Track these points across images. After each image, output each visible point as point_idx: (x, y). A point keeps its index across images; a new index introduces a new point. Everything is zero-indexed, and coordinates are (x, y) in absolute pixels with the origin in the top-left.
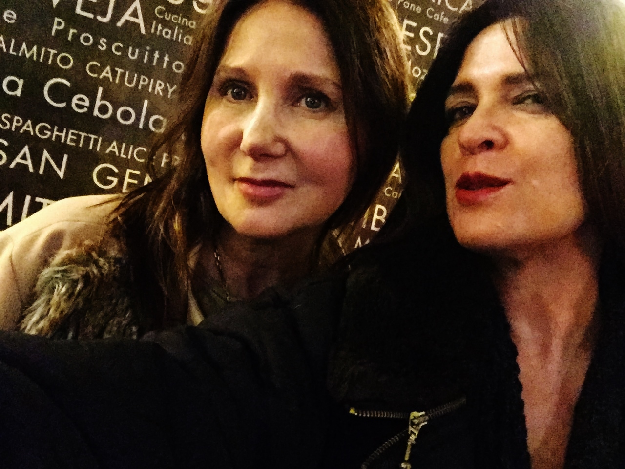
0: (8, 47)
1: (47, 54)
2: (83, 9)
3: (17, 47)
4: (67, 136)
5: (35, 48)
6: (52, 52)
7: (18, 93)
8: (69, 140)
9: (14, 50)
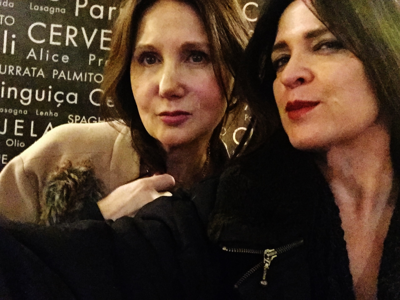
0: (67, 77)
1: (88, 76)
2: (104, 46)
5: (81, 74)
6: (91, 74)
7: (76, 102)
9: (70, 77)
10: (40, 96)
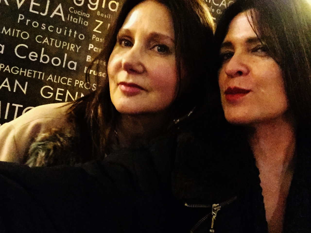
1: (16, 32)
2: (33, 9)
3: (1, 30)
4: (27, 73)
5: (10, 30)
6: (19, 31)
7: (2, 52)
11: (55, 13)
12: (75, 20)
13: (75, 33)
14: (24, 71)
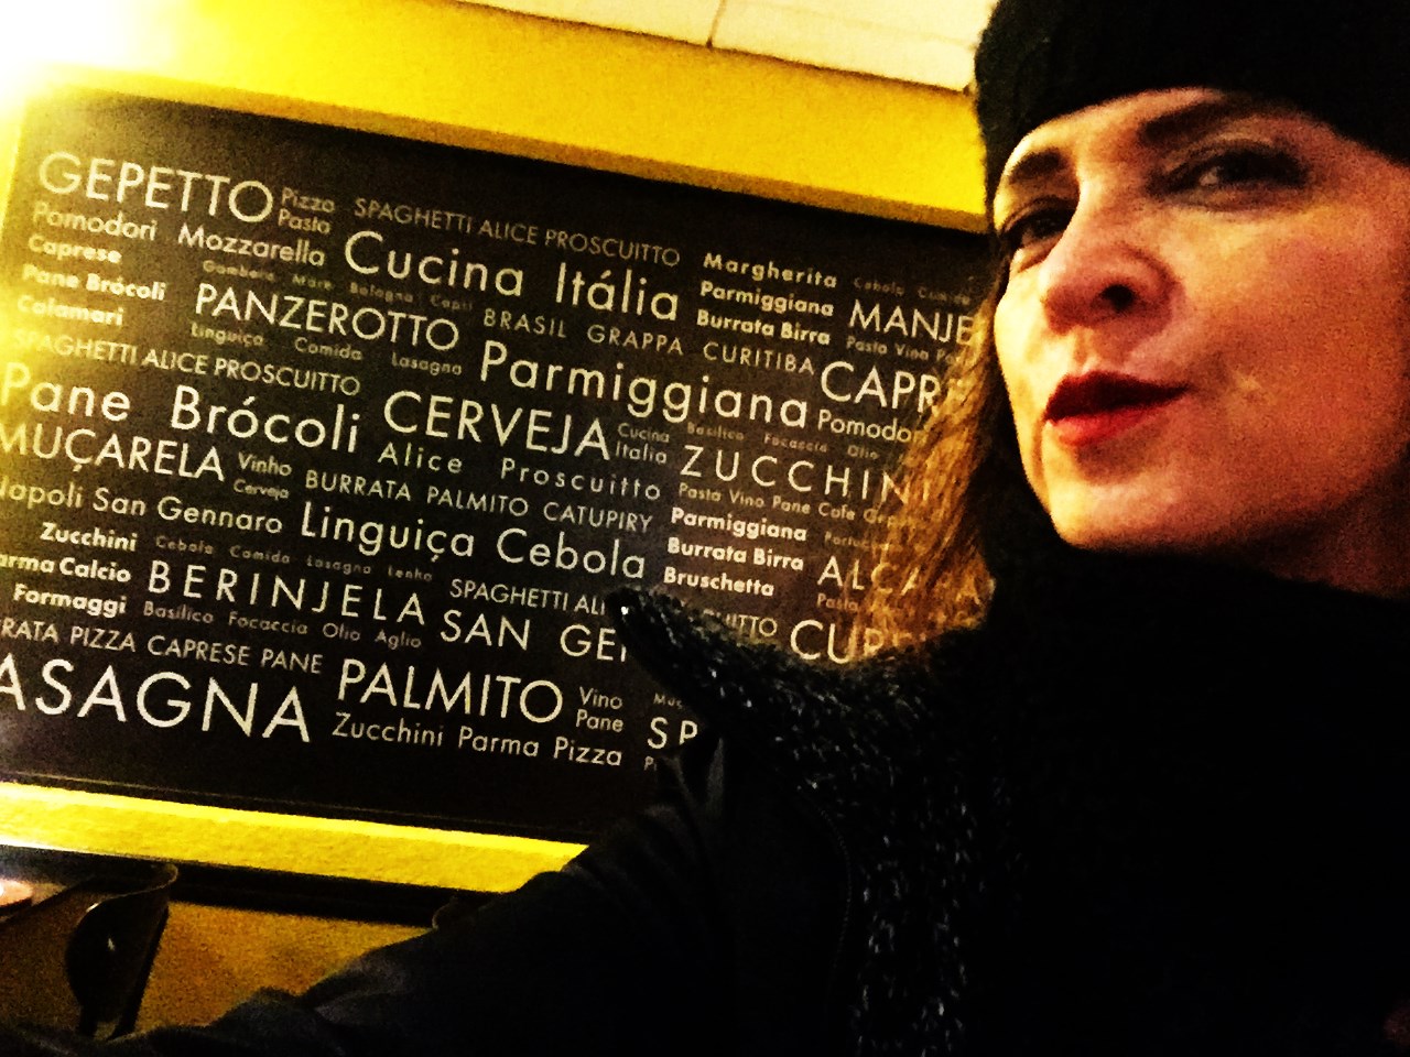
0: (454, 501)
1: (498, 501)
2: (535, 442)
3: (464, 500)
4: (527, 595)
5: (484, 498)
6: (503, 498)
7: (469, 552)
8: (530, 601)
9: (461, 503)
10: (399, 539)
11: (586, 442)
12: (635, 454)
13: (637, 484)
14: (520, 592)
